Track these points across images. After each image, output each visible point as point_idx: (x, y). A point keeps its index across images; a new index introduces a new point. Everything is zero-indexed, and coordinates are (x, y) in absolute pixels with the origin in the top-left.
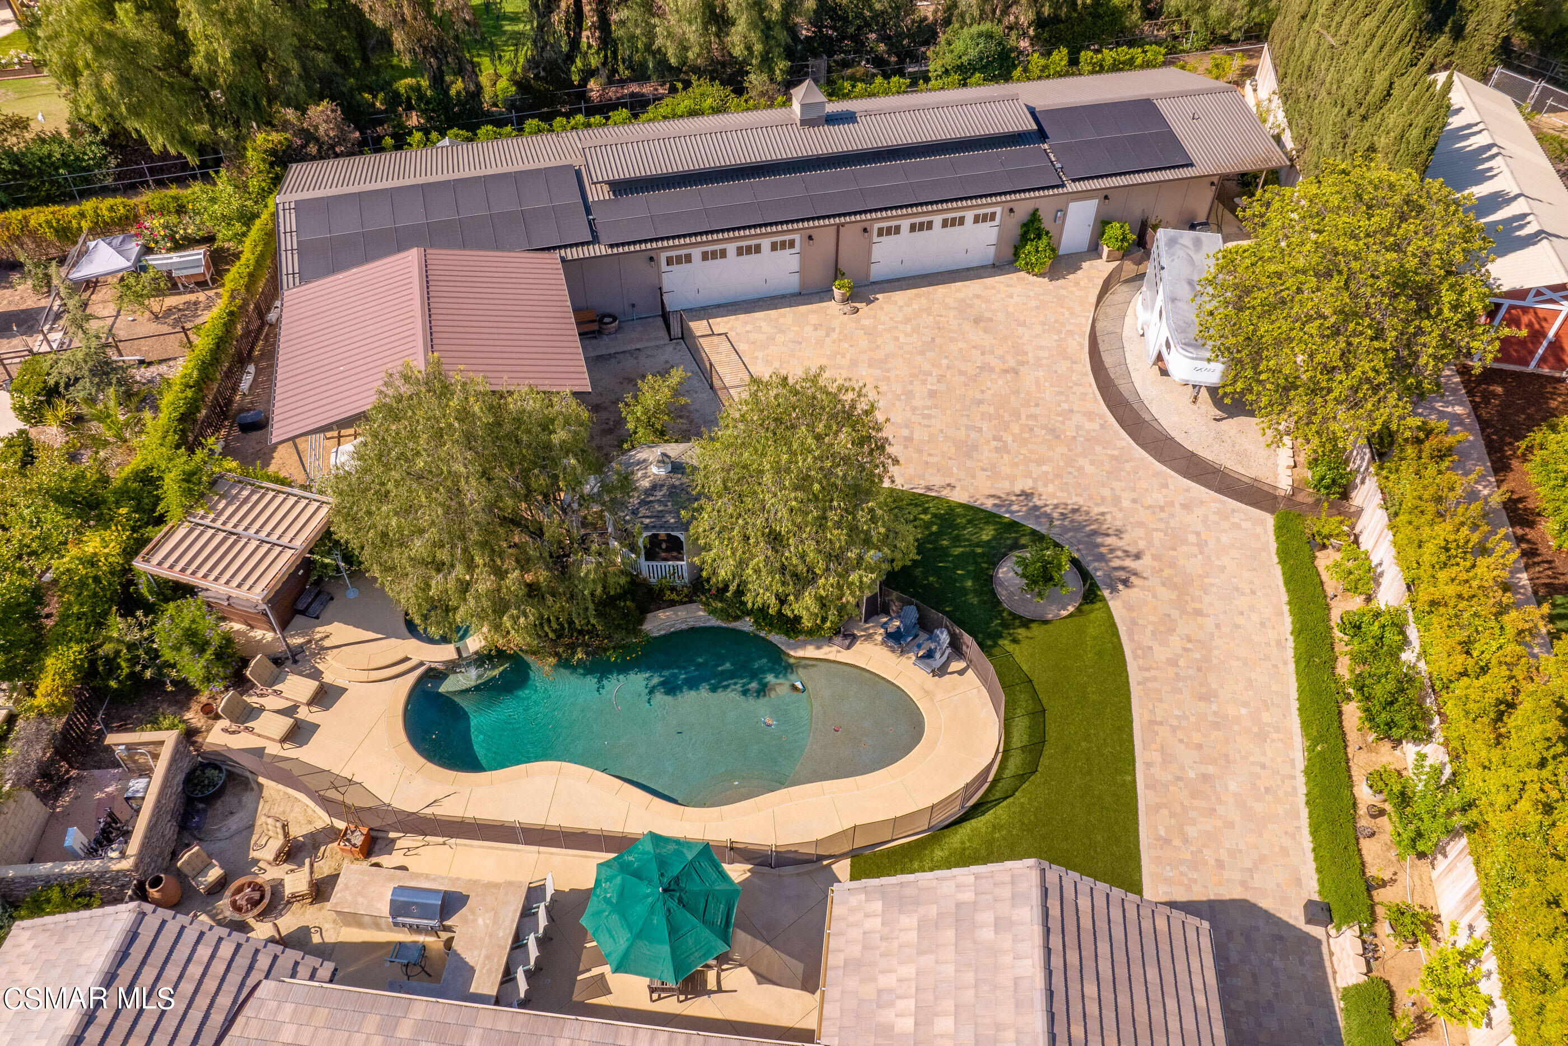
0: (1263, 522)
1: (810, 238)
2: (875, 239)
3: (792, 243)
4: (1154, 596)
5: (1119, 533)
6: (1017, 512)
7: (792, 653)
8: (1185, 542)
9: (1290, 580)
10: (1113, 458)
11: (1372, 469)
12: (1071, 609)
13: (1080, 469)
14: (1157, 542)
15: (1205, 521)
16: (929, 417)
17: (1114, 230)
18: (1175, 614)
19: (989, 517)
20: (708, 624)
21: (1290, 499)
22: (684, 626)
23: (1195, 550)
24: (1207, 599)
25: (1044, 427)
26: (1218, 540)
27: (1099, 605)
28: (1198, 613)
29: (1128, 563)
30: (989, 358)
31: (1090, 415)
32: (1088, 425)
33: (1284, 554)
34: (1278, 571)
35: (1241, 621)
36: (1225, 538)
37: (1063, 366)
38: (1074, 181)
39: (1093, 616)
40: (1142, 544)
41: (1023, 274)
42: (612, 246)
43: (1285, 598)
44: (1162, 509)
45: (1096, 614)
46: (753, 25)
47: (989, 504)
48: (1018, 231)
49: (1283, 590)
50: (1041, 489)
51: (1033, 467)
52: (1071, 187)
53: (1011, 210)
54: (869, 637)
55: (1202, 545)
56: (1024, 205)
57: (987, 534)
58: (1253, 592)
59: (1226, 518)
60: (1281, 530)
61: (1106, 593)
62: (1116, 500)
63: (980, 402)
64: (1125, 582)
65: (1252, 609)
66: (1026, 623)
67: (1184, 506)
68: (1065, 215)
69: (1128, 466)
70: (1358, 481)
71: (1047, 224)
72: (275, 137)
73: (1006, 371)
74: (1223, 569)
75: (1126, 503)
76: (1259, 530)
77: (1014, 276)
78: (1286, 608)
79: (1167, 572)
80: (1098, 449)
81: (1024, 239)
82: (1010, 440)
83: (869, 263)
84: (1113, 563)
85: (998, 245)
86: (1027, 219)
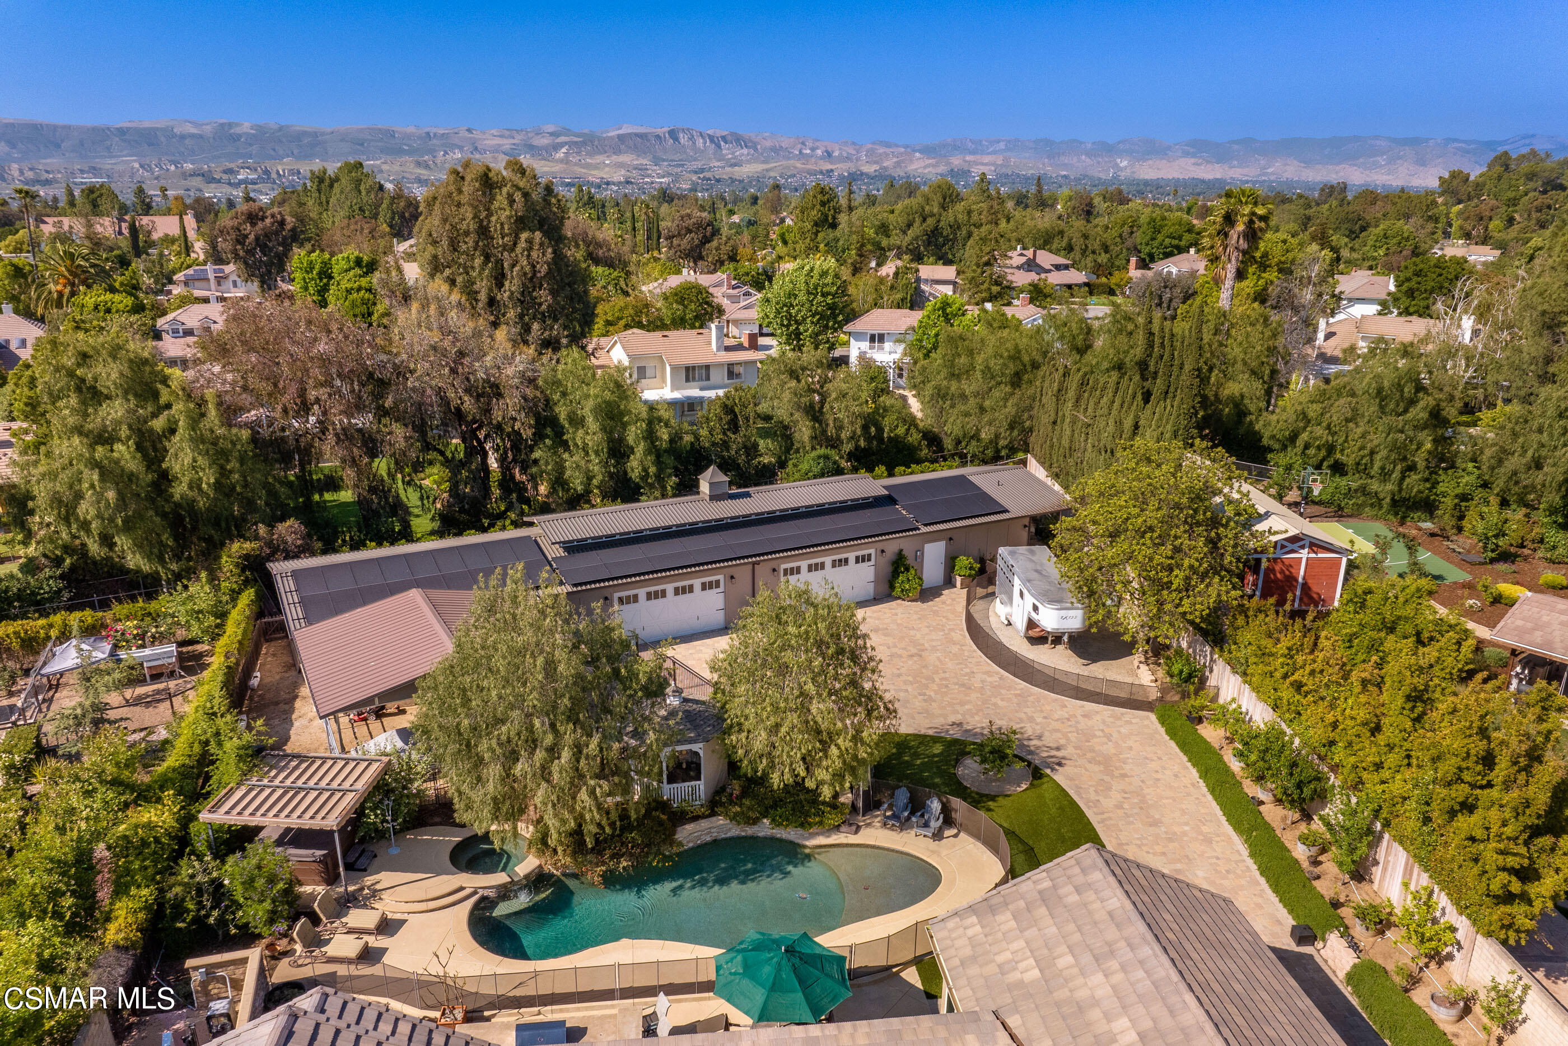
0: (1148, 718)
1: (732, 577)
2: (782, 578)
3: (717, 584)
4: (1086, 770)
5: (1040, 737)
6: (955, 733)
7: (808, 843)
8: (1094, 736)
9: (1183, 746)
10: (1017, 695)
11: (1216, 656)
12: (1024, 786)
13: (995, 704)
14: (1073, 739)
15: (1104, 722)
17: (963, 561)
18: (1107, 778)
19: (935, 739)
20: (729, 835)
21: (1161, 699)
22: (708, 839)
23: (1105, 740)
24: (1127, 767)
25: (956, 684)
26: (1119, 732)
27: (1045, 780)
28: (1124, 776)
29: (1054, 753)
30: (894, 650)
31: (988, 673)
32: (989, 679)
33: (1172, 733)
34: (1173, 744)
35: (1159, 776)
36: (1123, 730)
37: (955, 649)
38: (926, 525)
39: (1045, 786)
40: (1062, 742)
41: (899, 601)
42: (575, 585)
43: (1185, 759)
44: (1068, 719)
45: (1046, 786)
46: (648, 452)
47: (931, 732)
48: (890, 569)
49: (1181, 754)
50: (969, 719)
51: (958, 707)
52: (924, 529)
53: (883, 551)
54: (868, 825)
55: (1109, 737)
56: (893, 545)
57: (938, 749)
58: (1160, 758)
59: (1119, 719)
60: (1162, 720)
61: (1048, 771)
62: (1031, 719)
63: (899, 675)
64: (1060, 764)
65: (1164, 768)
66: (993, 798)
67: (1084, 716)
68: (922, 554)
69: (1031, 699)
70: (1207, 673)
71: (910, 561)
72: (247, 545)
73: (912, 656)
74: (1131, 748)
75: (1039, 720)
76: (1146, 722)
77: (894, 604)
78: (1189, 764)
79: (1089, 755)
80: (1003, 691)
81: (895, 573)
82: (932, 694)
84: (1045, 754)
85: (876, 582)
86: (894, 558)
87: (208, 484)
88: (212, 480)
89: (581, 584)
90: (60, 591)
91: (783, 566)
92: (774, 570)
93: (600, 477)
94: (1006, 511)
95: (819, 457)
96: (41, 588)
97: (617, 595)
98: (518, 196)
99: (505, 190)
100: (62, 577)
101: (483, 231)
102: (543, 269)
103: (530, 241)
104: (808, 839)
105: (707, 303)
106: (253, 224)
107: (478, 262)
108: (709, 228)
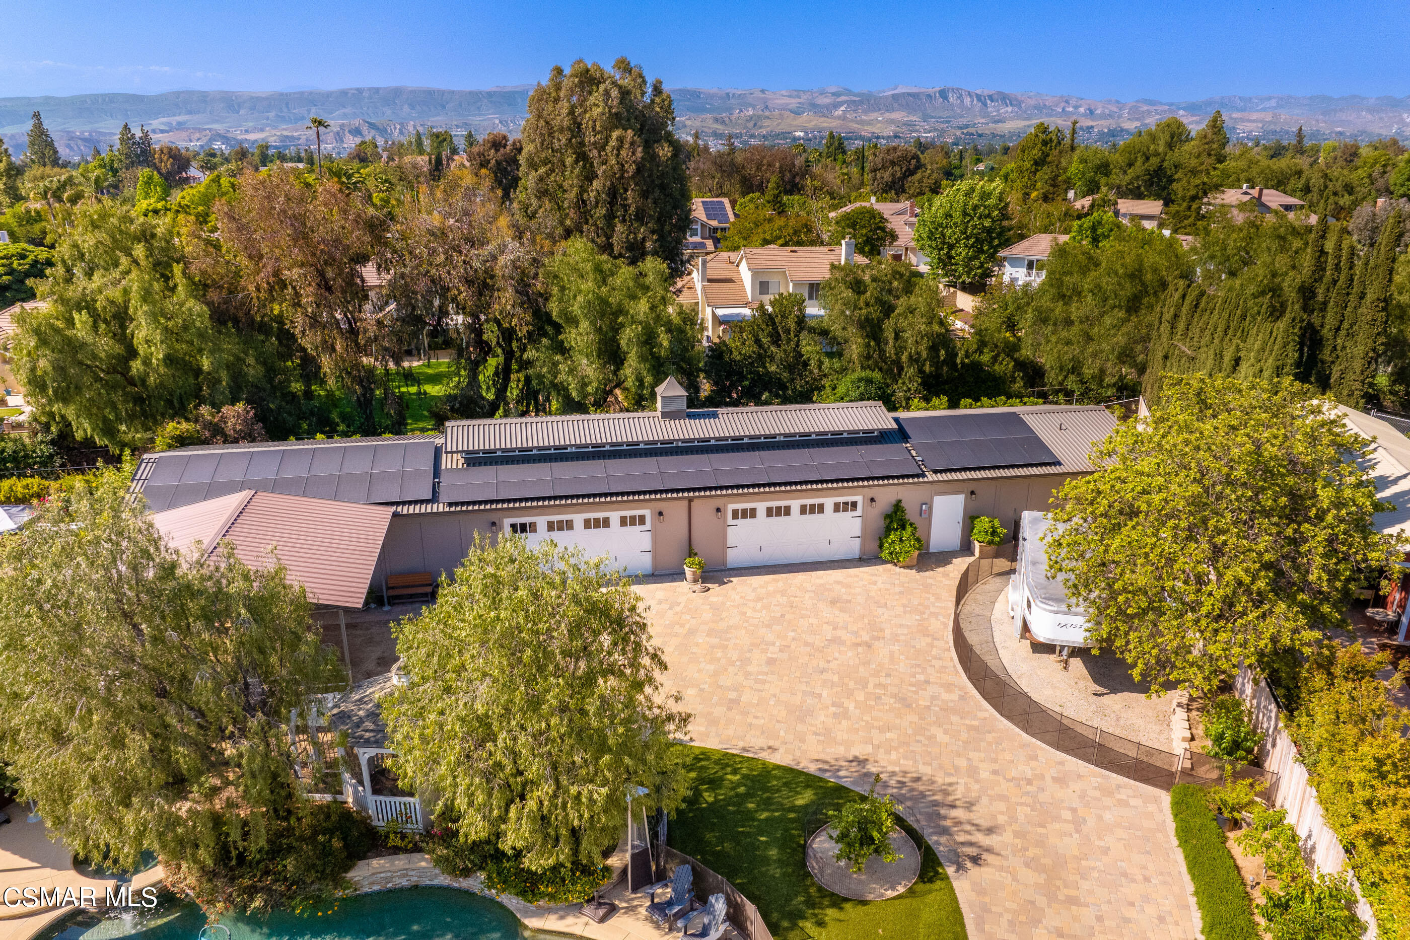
0: (1156, 800)
1: (661, 514)
2: (730, 521)
3: (642, 520)
4: (1015, 879)
5: (969, 806)
6: (846, 777)
7: (527, 922)
8: (1057, 818)
9: (1195, 865)
10: (971, 728)
11: (1281, 725)
12: (901, 889)
13: (931, 738)
14: (1021, 817)
15: (1083, 796)
16: (764, 682)
17: (984, 523)
18: (1041, 901)
19: (810, 780)
20: (436, 882)
21: (1187, 773)
22: (404, 883)
23: (1070, 827)
24: (1085, 885)
25: (892, 696)
26: (1100, 818)
27: (939, 884)
28: (1073, 901)
29: (979, 838)
30: (839, 633)
31: (949, 687)
32: (944, 696)
33: (1185, 834)
34: (1179, 856)
35: (1131, 913)
36: (1108, 816)
37: (922, 642)
38: (935, 472)
39: (930, 898)
40: (1001, 819)
41: (889, 566)
42: (450, 504)
43: (1190, 887)
44: (1029, 782)
45: (934, 895)
47: (812, 768)
48: (882, 524)
49: (1187, 878)
50: (882, 757)
51: (875, 733)
52: (931, 477)
53: (872, 500)
54: (632, 909)
55: (1078, 823)
56: (887, 494)
57: (804, 798)
58: (1147, 879)
59: (1110, 794)
60: (1179, 807)
61: (950, 870)
62: (973, 772)
63: (823, 671)
64: (976, 860)
65: (1146, 899)
66: (838, 901)
67: (1055, 780)
68: (930, 508)
69: (989, 737)
70: (1269, 746)
71: (911, 514)
72: (184, 426)
73: (859, 645)
74: (1106, 851)
75: (984, 775)
76: (1152, 808)
77: (879, 568)
78: (1193, 901)
79: (1033, 852)
80: (955, 719)
81: (888, 530)
82: (852, 706)
83: (725, 547)
84: (962, 838)
85: (863, 537)
86: (889, 510)
87: (158, 360)
88: (161, 356)
89: (456, 504)
90: (51, 456)
91: (731, 507)
92: (718, 510)
93: (595, 384)
94: (1059, 463)
95: (860, 380)
96: (34, 452)
97: (507, 522)
98: (614, 93)
99: (602, 87)
100: (53, 442)
101: (576, 127)
102: (631, 169)
103: (621, 140)
104: (534, 914)
105: (879, 228)
106: (497, 151)
107: (569, 161)
108: (914, 162)
